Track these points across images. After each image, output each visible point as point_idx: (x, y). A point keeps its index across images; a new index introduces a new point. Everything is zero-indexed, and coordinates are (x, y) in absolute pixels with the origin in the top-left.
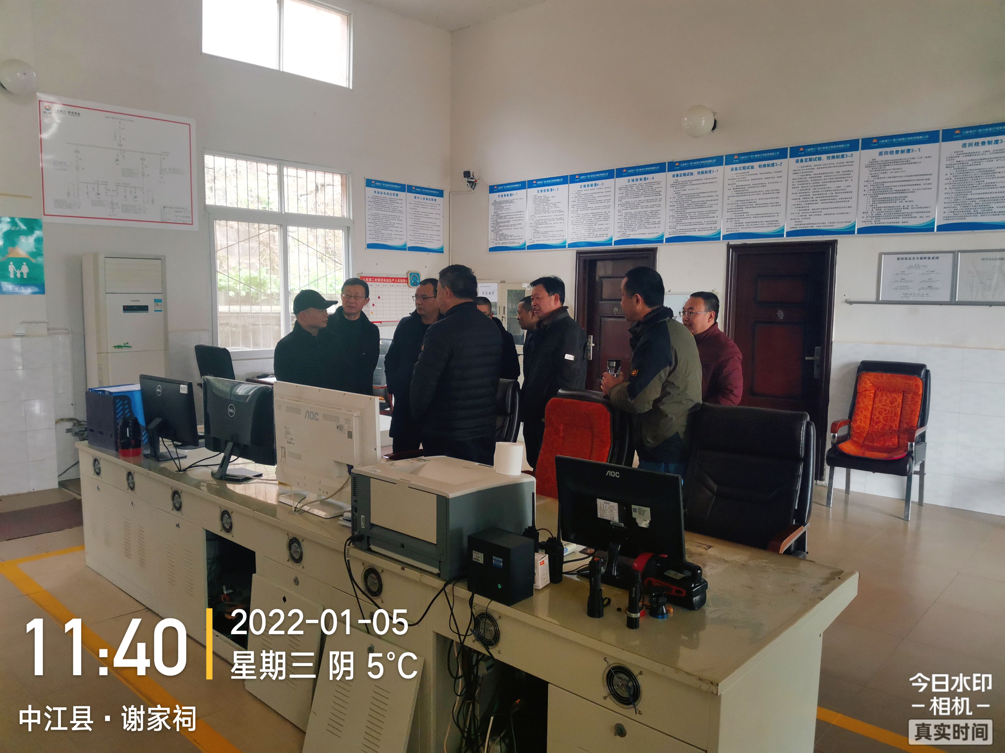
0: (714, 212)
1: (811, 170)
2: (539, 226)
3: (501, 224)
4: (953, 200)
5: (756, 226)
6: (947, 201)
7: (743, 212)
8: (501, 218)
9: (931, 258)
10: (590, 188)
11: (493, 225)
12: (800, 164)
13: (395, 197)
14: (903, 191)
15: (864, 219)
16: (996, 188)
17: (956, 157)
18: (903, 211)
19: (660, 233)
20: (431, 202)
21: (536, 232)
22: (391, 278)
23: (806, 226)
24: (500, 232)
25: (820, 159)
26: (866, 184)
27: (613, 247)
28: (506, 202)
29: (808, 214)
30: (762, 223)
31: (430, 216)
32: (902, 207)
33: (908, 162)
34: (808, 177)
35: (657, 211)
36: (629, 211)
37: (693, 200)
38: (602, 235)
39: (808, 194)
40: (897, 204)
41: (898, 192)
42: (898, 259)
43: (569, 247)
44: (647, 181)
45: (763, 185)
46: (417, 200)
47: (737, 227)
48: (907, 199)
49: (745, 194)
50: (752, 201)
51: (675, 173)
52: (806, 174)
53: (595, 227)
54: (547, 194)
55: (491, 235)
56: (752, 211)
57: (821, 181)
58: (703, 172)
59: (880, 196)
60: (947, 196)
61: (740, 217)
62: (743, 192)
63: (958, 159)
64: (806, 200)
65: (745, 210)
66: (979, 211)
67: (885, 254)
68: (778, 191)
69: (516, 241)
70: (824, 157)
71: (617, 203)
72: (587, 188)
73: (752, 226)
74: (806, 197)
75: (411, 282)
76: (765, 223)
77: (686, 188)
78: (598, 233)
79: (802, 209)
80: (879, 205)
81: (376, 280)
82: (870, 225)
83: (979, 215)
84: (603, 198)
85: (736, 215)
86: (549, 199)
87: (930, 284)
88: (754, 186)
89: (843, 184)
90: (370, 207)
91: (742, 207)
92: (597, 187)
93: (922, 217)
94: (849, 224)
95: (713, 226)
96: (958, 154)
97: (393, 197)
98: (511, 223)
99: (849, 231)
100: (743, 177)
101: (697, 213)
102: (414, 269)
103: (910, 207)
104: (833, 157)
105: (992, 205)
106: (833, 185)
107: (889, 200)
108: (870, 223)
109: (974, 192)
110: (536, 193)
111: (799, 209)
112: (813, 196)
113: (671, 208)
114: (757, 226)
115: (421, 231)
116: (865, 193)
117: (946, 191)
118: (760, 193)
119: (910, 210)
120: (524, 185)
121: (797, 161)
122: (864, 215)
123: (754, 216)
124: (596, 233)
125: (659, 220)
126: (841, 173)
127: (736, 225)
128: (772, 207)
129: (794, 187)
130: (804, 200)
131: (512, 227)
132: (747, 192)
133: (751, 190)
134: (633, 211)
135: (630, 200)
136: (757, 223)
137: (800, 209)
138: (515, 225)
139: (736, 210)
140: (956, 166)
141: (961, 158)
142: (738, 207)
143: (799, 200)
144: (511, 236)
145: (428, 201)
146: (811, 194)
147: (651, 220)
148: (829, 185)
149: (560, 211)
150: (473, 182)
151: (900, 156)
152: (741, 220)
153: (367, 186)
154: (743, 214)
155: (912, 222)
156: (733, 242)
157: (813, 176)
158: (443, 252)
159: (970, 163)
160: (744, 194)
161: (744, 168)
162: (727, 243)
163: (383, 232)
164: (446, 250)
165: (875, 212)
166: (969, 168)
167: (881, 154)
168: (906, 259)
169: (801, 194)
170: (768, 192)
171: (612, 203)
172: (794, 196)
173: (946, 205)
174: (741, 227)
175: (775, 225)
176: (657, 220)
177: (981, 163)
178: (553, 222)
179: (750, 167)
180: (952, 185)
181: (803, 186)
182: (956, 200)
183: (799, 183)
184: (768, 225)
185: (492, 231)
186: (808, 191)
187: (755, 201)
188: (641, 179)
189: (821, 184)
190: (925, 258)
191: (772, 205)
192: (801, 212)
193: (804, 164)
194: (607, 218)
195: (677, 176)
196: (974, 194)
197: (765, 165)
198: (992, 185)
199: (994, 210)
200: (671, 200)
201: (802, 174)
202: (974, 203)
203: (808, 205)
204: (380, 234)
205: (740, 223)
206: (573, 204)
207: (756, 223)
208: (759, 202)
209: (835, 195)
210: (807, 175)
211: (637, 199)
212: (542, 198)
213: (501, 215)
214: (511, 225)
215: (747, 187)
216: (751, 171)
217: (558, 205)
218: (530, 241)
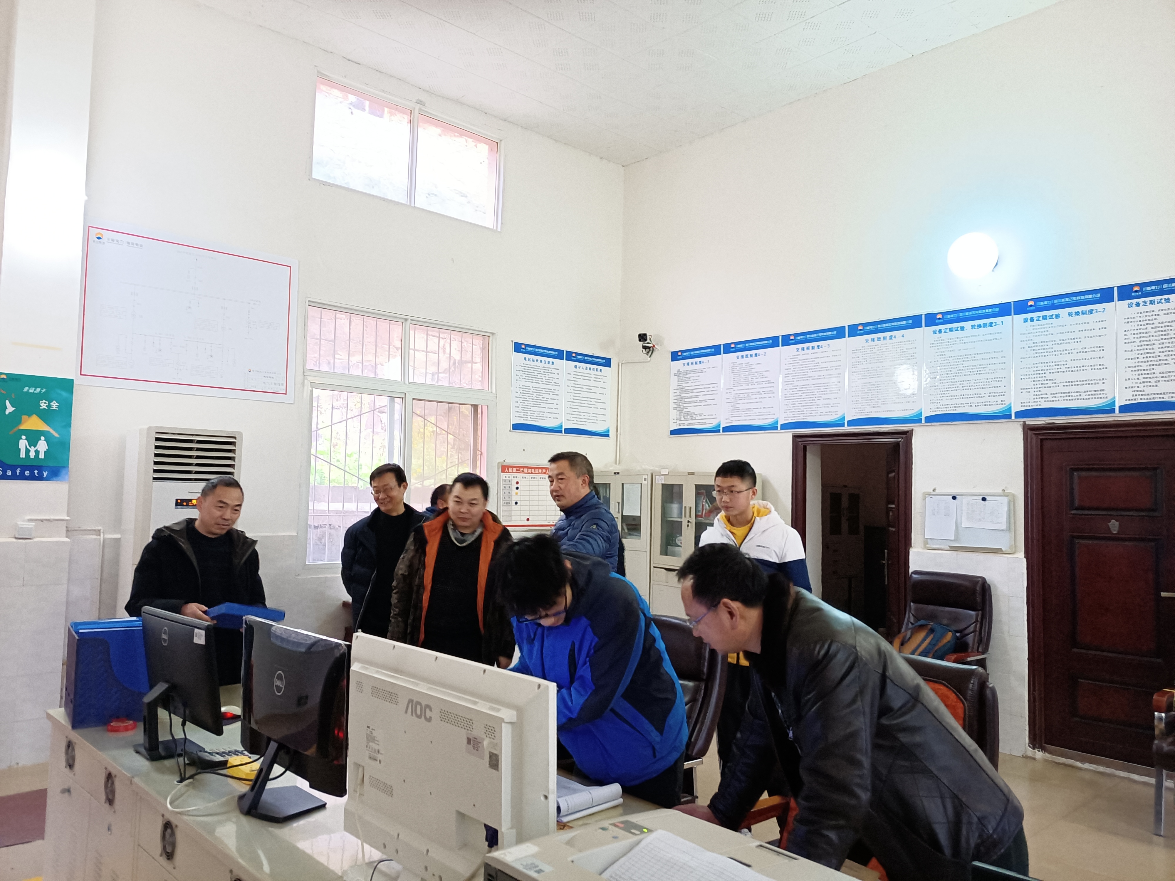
0: (999, 379)
1: (1154, 317)
2: (739, 402)
3: (686, 400)
5: (1068, 398)
7: (1045, 379)
8: (687, 391)
10: (811, 351)
11: (676, 401)
12: (1135, 309)
13: (550, 365)
19: (917, 410)
20: (596, 373)
21: (735, 409)
23: (1152, 397)
24: (685, 410)
25: (1167, 301)
27: (846, 429)
28: (694, 371)
29: (1152, 380)
30: (1079, 394)
31: (593, 390)
34: (1149, 327)
36: (868, 380)
37: (965, 364)
38: (829, 413)
39: (1152, 351)
43: (781, 429)
44: (894, 340)
45: (1076, 340)
46: (578, 370)
47: (1038, 400)
49: (1048, 354)
50: (1059, 363)
51: (937, 328)
52: (1146, 322)
53: (818, 402)
54: (750, 360)
55: (674, 414)
56: (1061, 377)
57: (1171, 333)
58: (979, 326)
61: (1041, 386)
62: (1045, 351)
64: (1149, 359)
65: (1049, 376)
68: (1101, 348)
69: (707, 421)
71: (851, 370)
72: (806, 351)
73: (1063, 399)
74: (1148, 355)
76: (1083, 394)
77: (954, 348)
78: (824, 410)
79: (1143, 372)
81: (522, 470)
84: (829, 365)
85: (1035, 383)
86: (753, 367)
88: (1062, 342)
90: (518, 378)
91: (1043, 372)
92: (821, 350)
95: (999, 399)
97: (547, 365)
98: (701, 398)
100: (1043, 330)
101: (972, 382)
110: (736, 360)
111: (1137, 373)
112: (1160, 354)
113: (932, 376)
114: (1071, 398)
115: (581, 409)
118: (1072, 351)
120: (718, 350)
121: (1131, 306)
123: (1065, 384)
124: (820, 410)
127: (1036, 397)
128: (1093, 371)
129: (1127, 341)
130: (1146, 360)
131: (702, 404)
132: (1051, 350)
133: (1056, 348)
134: (874, 381)
135: (869, 366)
136: (1070, 394)
137: (1140, 372)
138: (705, 401)
139: (1036, 376)
142: (1038, 372)
143: (1137, 360)
144: (701, 415)
145: (591, 372)
146: (1157, 351)
147: (902, 393)
149: (769, 382)
150: (649, 348)
153: (514, 352)
154: (1046, 382)
156: (1031, 422)
157: (1157, 325)
158: (608, 436)
160: (1046, 354)
161: (1044, 318)
162: (1022, 423)
163: (533, 409)
164: (612, 433)
169: (1140, 352)
170: (1085, 350)
171: (842, 371)
172: (1129, 355)
174: (1044, 399)
175: (1099, 396)
178: (758, 396)
179: (1054, 317)
181: (1142, 339)
183: (1136, 336)
184: (1088, 397)
185: (675, 409)
186: (1151, 347)
187: (1065, 363)
188: (885, 338)
189: (1172, 336)
191: (1093, 367)
192: (1141, 377)
193: (1142, 308)
194: (836, 390)
195: (940, 331)
197: (1078, 312)
200: (931, 365)
201: (1140, 323)
203: (1152, 367)
204: (529, 412)
205: (1041, 394)
206: (786, 372)
207: (1068, 395)
208: (1071, 364)
210: (1147, 324)
211: (880, 365)
212: (744, 365)
213: (687, 388)
214: (701, 401)
215: (1050, 344)
216: (1054, 321)
217: (765, 374)
218: (727, 421)
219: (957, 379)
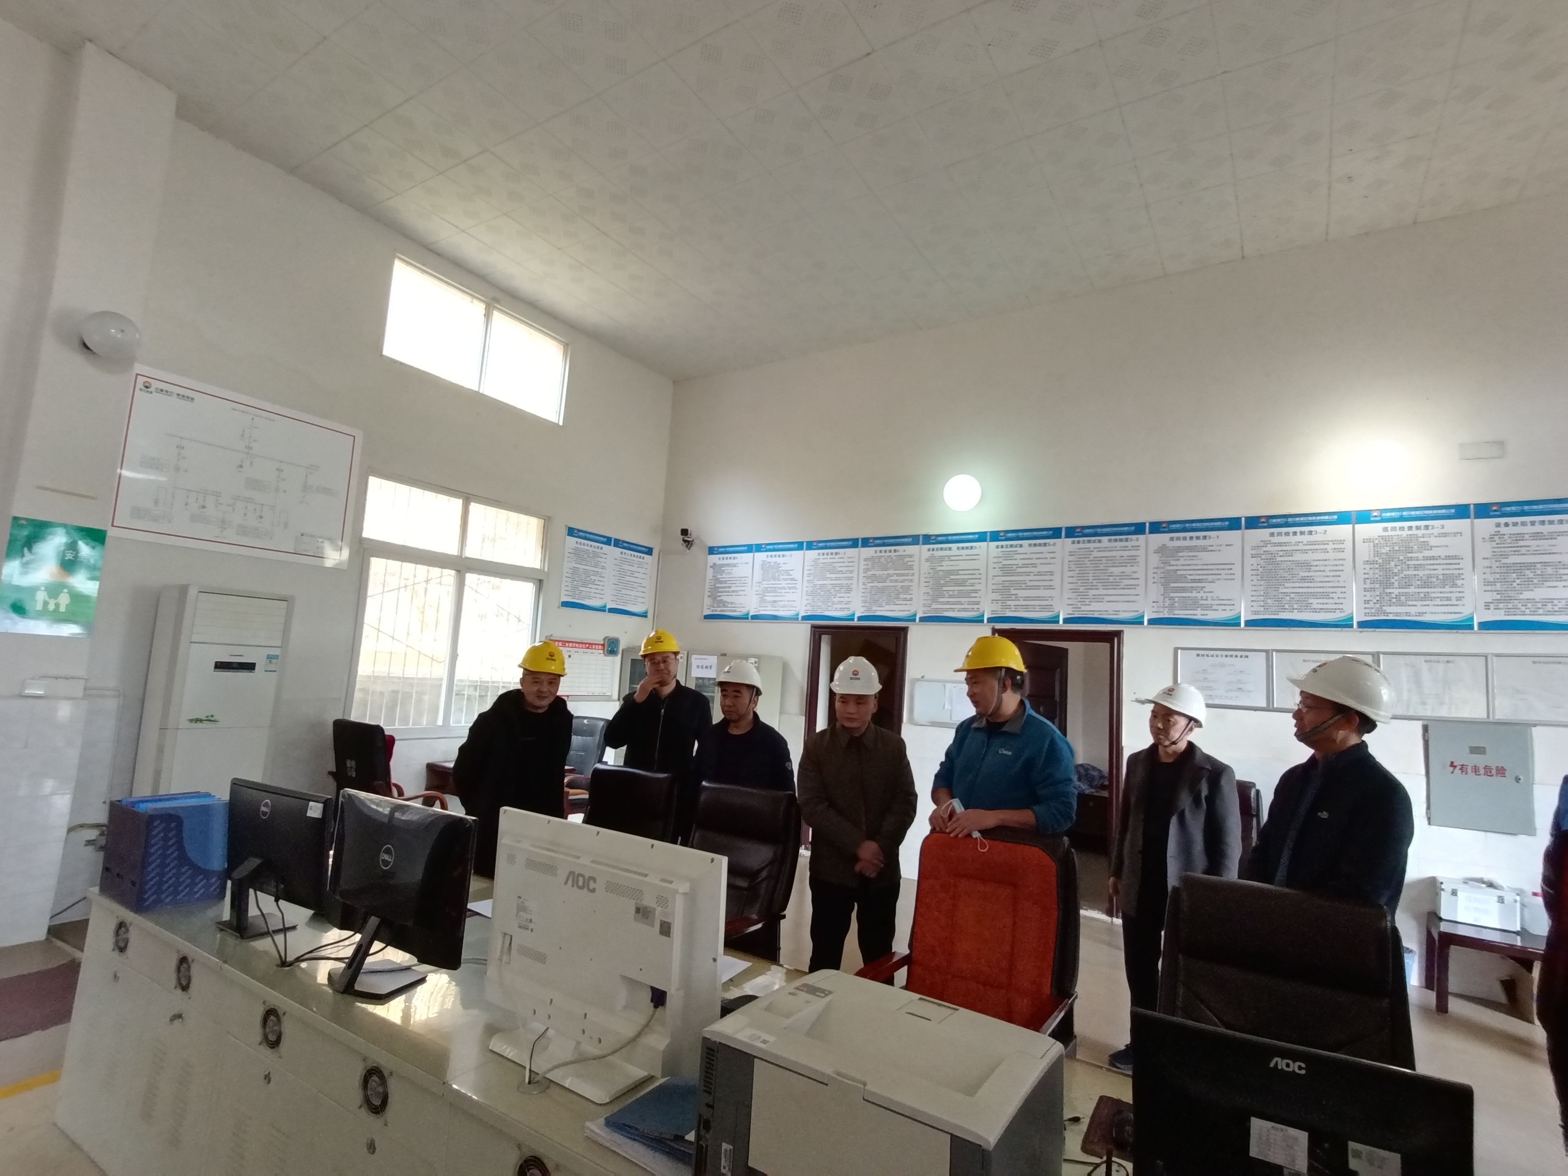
0: (976, 591)
1: (1090, 553)
2: (766, 594)
3: (720, 590)
4: (1262, 593)
5: (1025, 610)
6: (1254, 593)
7: (1010, 593)
8: (721, 582)
9: (1239, 656)
10: (830, 556)
11: (710, 590)
12: (1077, 546)
13: (599, 550)
14: (1200, 581)
15: (1155, 610)
16: (1314, 582)
17: (1263, 546)
18: (1202, 602)
19: (912, 611)
20: (639, 559)
21: (762, 600)
22: (586, 644)
23: (1086, 613)
24: (718, 598)
25: (1100, 541)
26: (1155, 571)
27: (856, 623)
28: (728, 565)
29: (1087, 601)
30: (1034, 607)
31: (636, 575)
32: (1200, 598)
33: (1204, 549)
34: (1087, 560)
35: (908, 587)
36: (875, 584)
37: (952, 577)
38: (842, 609)
39: (1087, 578)
40: (1194, 594)
41: (1193, 581)
42: (1198, 655)
43: (802, 620)
44: (897, 554)
45: (1034, 565)
46: (623, 556)
47: (1003, 610)
48: (1205, 590)
49: (1013, 574)
50: (1021, 582)
51: (931, 546)
52: (1084, 556)
53: (834, 600)
54: (777, 560)
55: (707, 601)
56: (1022, 593)
57: (1102, 566)
58: (963, 548)
59: (1172, 585)
60: (1254, 588)
61: (1007, 599)
62: (1011, 572)
63: (1265, 549)
64: (1085, 584)
65: (1013, 592)
66: (1295, 606)
67: (1182, 649)
68: (1052, 573)
69: (738, 609)
70: (1105, 539)
71: (862, 574)
72: (825, 556)
73: (1021, 610)
74: (1085, 581)
75: (608, 650)
76: (1037, 608)
77: (944, 563)
78: (839, 606)
79: (1081, 594)
80: (1172, 595)
81: (567, 644)
82: (1161, 616)
83: (1295, 611)
84: (844, 569)
85: (1003, 596)
86: (780, 565)
87: (1240, 686)
88: (1024, 566)
89: (1128, 570)
90: (569, 559)
91: (1009, 588)
92: (838, 556)
93: (1225, 610)
94: (1136, 613)
95: (976, 607)
96: (1266, 543)
97: (596, 550)
98: (733, 589)
99: (1137, 622)
100: (1011, 555)
101: (956, 592)
102: (613, 634)
103: (1209, 599)
104: (1116, 540)
105: (1311, 601)
106: (1117, 571)
107: (1184, 590)
108: (1162, 614)
109: (1287, 585)
110: (765, 559)
111: (1077, 594)
112: (1093, 581)
113: (926, 584)
114: (1028, 610)
115: (624, 592)
116: (1154, 580)
117: (1253, 583)
118: (1031, 574)
119: (1209, 602)
120: (750, 548)
121: (1073, 543)
122: (1154, 604)
123: (1024, 599)
124: (835, 606)
125: (911, 596)
126: (1125, 558)
127: (1000, 607)
128: (1045, 590)
129: (1070, 569)
130: (1082, 584)
131: (734, 594)
132: (1015, 572)
133: (1019, 570)
134: (880, 585)
135: (877, 573)
136: (1027, 607)
137: (1079, 594)
138: (737, 591)
139: (1003, 591)
140: (1263, 557)
141: (1269, 548)
142: (1005, 588)
143: (1076, 585)
144: (732, 603)
145: (635, 559)
146: (1091, 578)
147: (902, 596)
148: (1112, 569)
149: (793, 579)
150: (689, 542)
151: (1195, 543)
152: (1009, 603)
153: (568, 535)
154: (1011, 596)
155: (1211, 616)
156: (1000, 626)
157: (1091, 559)
158: (646, 617)
159: (1281, 553)
160: (1011, 574)
161: (1011, 546)
162: (992, 627)
163: (581, 589)
164: (650, 615)
165: (1168, 602)
166: (1279, 559)
167: (1172, 539)
168: (1208, 656)
169: (1078, 578)
170: (1039, 574)
171: (855, 575)
172: (1071, 580)
173: (1254, 598)
174: (1007, 609)
175: (1049, 610)
176: (908, 597)
177: (1294, 554)
178: (783, 591)
179: (1018, 546)
180: (1259, 577)
181: (1081, 569)
182: (1266, 595)
183: (1076, 566)
184: (1039, 610)
185: (709, 596)
186: (1087, 575)
187: (1025, 582)
188: (890, 551)
189: (1102, 568)
190: (1231, 656)
191: (1044, 587)
192: (1079, 597)
193: (1081, 545)
194: (849, 590)
195: (933, 550)
196: (1287, 588)
197: (1037, 544)
198: (1310, 579)
199: (1314, 606)
200: (925, 576)
201: (1080, 556)
202: (1288, 598)
203: (1087, 591)
204: (577, 592)
205: (1006, 605)
206: (808, 572)
207: (1025, 607)
208: (1029, 584)
209: (1118, 580)
210: (1085, 558)
211: (886, 572)
212: (772, 564)
213: (721, 579)
214: (733, 591)
215: (1015, 566)
216: (1019, 550)
217: (791, 572)
218: (755, 610)
219: (945, 588)
